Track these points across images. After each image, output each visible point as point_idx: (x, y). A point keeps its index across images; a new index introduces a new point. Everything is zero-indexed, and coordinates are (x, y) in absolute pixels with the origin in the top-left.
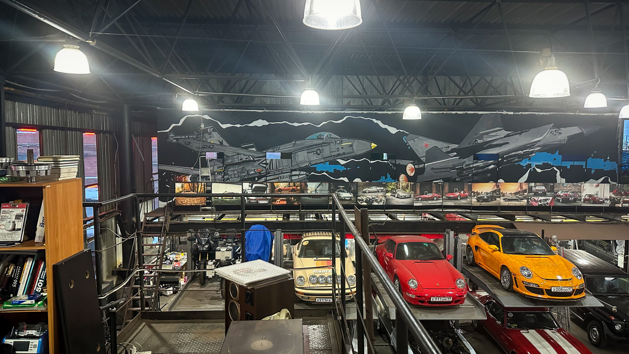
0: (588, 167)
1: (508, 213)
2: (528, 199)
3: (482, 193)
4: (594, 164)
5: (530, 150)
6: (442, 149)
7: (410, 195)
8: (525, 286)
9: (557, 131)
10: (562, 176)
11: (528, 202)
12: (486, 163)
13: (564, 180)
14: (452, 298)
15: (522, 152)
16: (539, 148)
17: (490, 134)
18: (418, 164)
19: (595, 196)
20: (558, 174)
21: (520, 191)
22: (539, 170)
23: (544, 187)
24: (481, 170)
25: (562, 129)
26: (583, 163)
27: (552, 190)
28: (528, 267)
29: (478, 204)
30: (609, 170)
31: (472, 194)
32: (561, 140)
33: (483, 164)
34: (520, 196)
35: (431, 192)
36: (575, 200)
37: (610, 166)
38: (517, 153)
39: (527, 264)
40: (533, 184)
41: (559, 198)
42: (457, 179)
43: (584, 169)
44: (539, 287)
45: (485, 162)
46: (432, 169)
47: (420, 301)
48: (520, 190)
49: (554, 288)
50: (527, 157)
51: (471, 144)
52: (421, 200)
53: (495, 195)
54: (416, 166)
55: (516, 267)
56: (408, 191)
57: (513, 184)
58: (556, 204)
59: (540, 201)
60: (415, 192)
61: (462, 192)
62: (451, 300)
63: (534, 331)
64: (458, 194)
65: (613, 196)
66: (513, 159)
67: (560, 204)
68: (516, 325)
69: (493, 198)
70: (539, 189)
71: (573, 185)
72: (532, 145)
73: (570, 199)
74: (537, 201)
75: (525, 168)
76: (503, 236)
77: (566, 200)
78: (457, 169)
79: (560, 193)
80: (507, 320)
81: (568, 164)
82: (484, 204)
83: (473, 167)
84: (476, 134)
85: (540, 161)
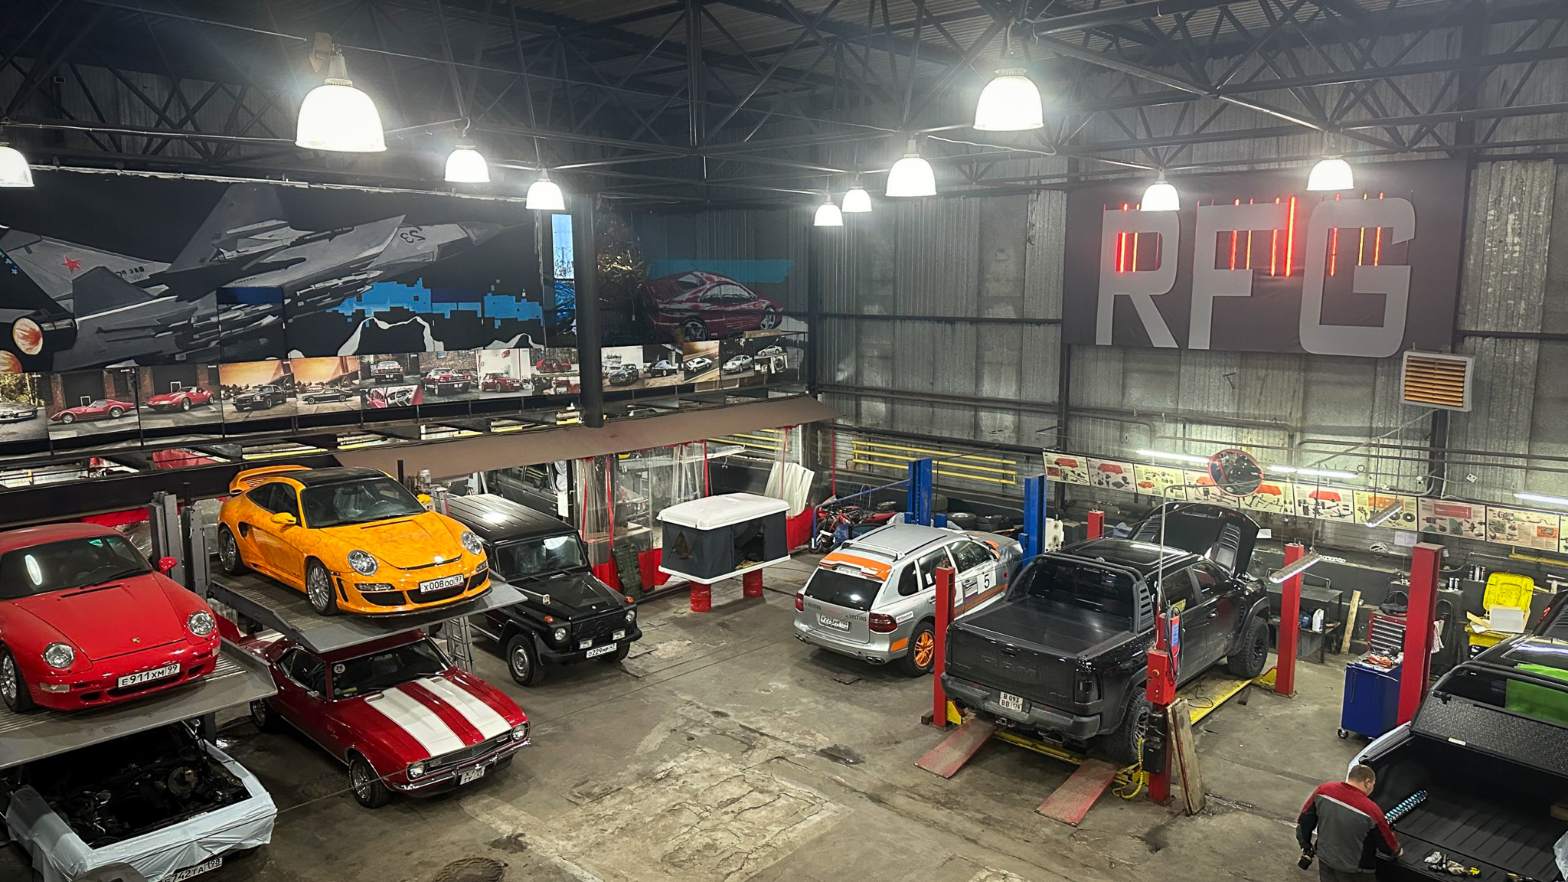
0: (486, 316)
1: (318, 431)
2: (363, 394)
3: (248, 387)
4: (499, 307)
5: (357, 278)
6: (124, 276)
7: (35, 412)
8: (363, 594)
9: (414, 234)
10: (436, 337)
11: (364, 400)
12: (252, 312)
13: (440, 345)
14: (178, 665)
15: (340, 283)
16: (378, 273)
17: (254, 237)
18: (52, 321)
19: (505, 376)
20: (427, 332)
21: (341, 377)
22: (384, 325)
23: (397, 363)
24: (240, 330)
25: (423, 227)
26: (476, 306)
27: (414, 368)
28: (366, 549)
29: (241, 417)
30: (527, 319)
31: (223, 392)
32: (424, 255)
33: (246, 315)
34: (343, 389)
35: (101, 397)
36: (466, 388)
37: (528, 311)
38: (327, 285)
39: (364, 544)
40: (371, 358)
41: (432, 386)
42: (177, 357)
43: (480, 319)
44: (393, 588)
45: (248, 309)
46: (100, 330)
47: (87, 697)
48: (341, 373)
49: (426, 584)
50: (352, 295)
51: (207, 263)
52: (73, 422)
53: (281, 390)
54: (46, 326)
55: (339, 555)
56: (24, 399)
57: (321, 361)
58: (428, 400)
59: (392, 396)
60: (50, 401)
61: (194, 390)
62: (178, 671)
63: (394, 689)
64: (182, 395)
65: (538, 373)
66: (321, 300)
67: (435, 400)
68: (355, 689)
69: (277, 399)
70: (387, 368)
71: (459, 356)
72: (362, 265)
73: (456, 386)
74: (384, 398)
75: (350, 320)
76: (304, 487)
77: (447, 389)
78: (174, 329)
79: (432, 374)
80: (334, 682)
81: (446, 309)
82: (256, 415)
83: (219, 322)
84: (218, 237)
85: (382, 303)
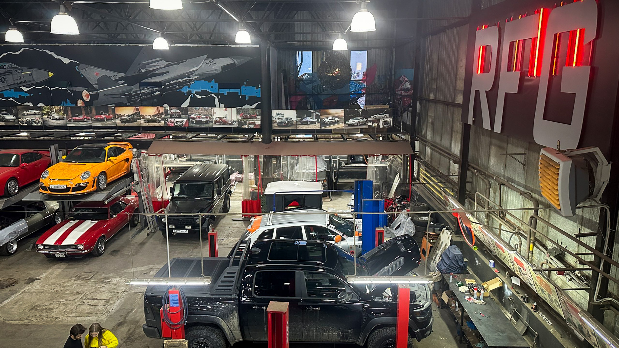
0: (242, 94)
2: (165, 121)
4: (248, 91)
5: (189, 79)
7: (64, 118)
9: (211, 62)
10: (220, 102)
13: (222, 105)
15: (182, 80)
16: (197, 77)
17: (151, 64)
19: (225, 118)
20: (216, 100)
21: (157, 114)
22: (199, 97)
23: (178, 111)
24: (147, 96)
25: (215, 59)
26: (238, 91)
27: (186, 113)
30: (261, 97)
31: (116, 116)
32: (215, 70)
34: (158, 118)
35: (81, 115)
36: (207, 122)
38: (177, 81)
41: (193, 120)
42: (127, 104)
45: (150, 89)
46: (105, 95)
49: (52, 186)
50: (186, 85)
51: (136, 73)
52: (74, 122)
53: (135, 117)
54: (91, 93)
56: (61, 113)
58: (191, 125)
59: (176, 122)
60: (67, 115)
61: (107, 115)
64: (104, 116)
65: (240, 118)
66: (174, 87)
67: (194, 125)
70: (174, 112)
71: (204, 109)
72: (191, 74)
73: (203, 121)
74: (173, 123)
75: (186, 94)
77: (199, 122)
78: (126, 95)
79: (193, 116)
81: (225, 91)
82: (127, 125)
83: (140, 93)
84: (139, 64)
85: (199, 89)
